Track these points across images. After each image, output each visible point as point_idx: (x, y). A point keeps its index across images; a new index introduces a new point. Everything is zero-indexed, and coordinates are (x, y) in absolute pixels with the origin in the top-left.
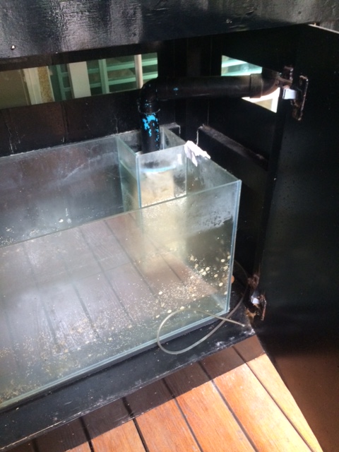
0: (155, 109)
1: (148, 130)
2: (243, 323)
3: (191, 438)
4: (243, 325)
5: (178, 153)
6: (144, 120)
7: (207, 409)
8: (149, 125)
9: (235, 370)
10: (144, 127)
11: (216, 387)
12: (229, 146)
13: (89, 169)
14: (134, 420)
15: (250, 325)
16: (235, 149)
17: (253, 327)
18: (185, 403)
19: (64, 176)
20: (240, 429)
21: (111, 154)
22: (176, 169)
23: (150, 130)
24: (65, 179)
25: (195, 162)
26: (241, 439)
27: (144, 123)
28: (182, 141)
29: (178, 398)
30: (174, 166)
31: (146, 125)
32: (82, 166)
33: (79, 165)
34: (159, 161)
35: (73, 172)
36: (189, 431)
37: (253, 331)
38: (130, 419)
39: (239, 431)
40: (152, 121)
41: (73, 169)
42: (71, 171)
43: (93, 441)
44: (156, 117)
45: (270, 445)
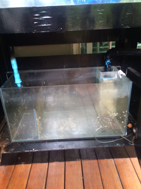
0: (110, 59)
1: (107, 65)
2: (130, 140)
3: (99, 173)
4: (130, 141)
5: (116, 74)
6: (106, 62)
7: (108, 167)
8: (108, 64)
9: (124, 159)
10: (105, 64)
11: (114, 162)
12: (136, 74)
13: (86, 77)
14: (81, 161)
15: (133, 142)
16: (137, 75)
17: (134, 143)
18: (101, 163)
19: (78, 78)
20: (118, 177)
21: (94, 73)
22: (114, 80)
23: (107, 66)
24: (78, 79)
25: (121, 77)
26: (118, 180)
27: (105, 63)
28: (118, 70)
29: (99, 160)
30: (114, 78)
31: (106, 64)
32: (84, 75)
33: (83, 75)
34: (108, 76)
35: (81, 77)
36: (99, 171)
37: (133, 144)
38: (80, 160)
39: (118, 178)
40: (109, 62)
41: (81, 76)
42: (80, 76)
43: (66, 162)
44: (110, 61)
45: (129, 186)
